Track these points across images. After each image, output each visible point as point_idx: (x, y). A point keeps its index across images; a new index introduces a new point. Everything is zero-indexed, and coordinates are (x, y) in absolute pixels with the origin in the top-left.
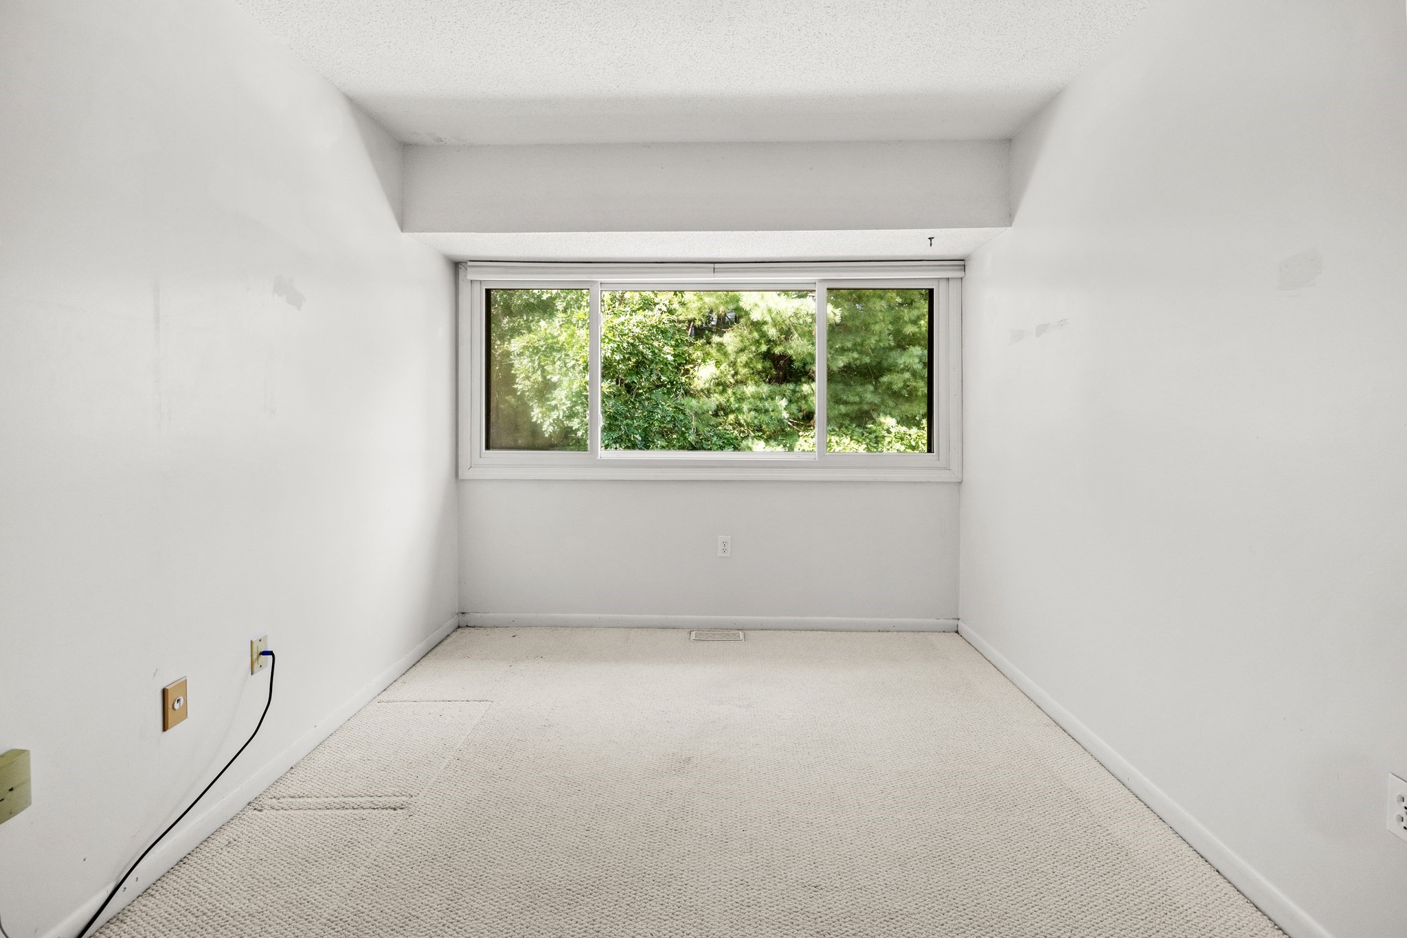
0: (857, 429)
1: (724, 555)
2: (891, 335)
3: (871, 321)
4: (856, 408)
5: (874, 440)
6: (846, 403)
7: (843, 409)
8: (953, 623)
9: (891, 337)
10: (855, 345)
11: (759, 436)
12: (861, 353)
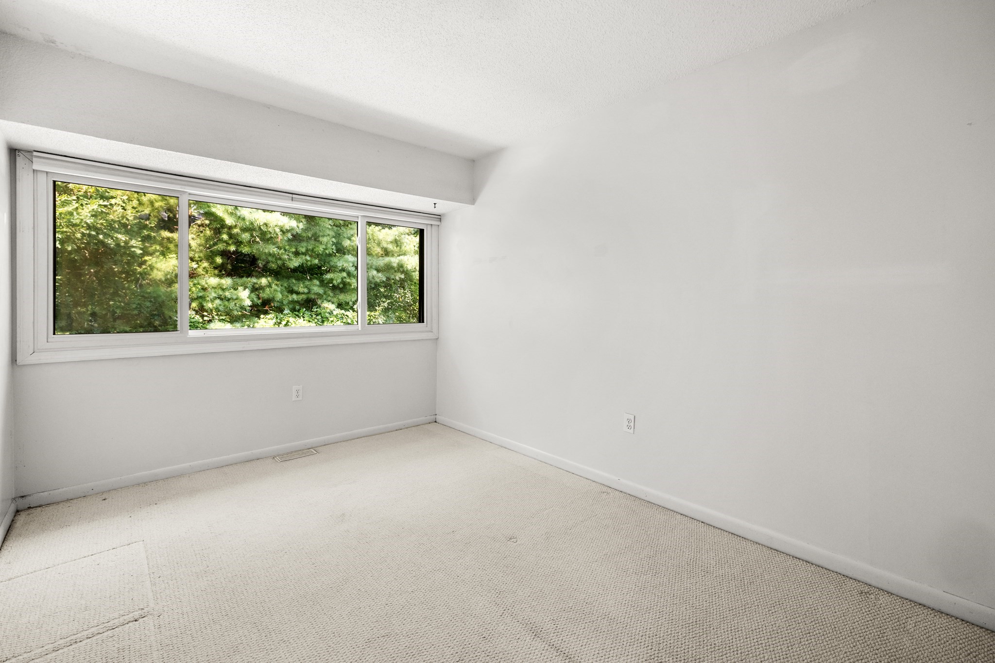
0: (306, 312)
1: (298, 399)
2: (334, 246)
3: (321, 234)
4: (304, 297)
5: (320, 320)
6: (298, 293)
7: (295, 297)
8: (433, 418)
9: (334, 247)
10: (307, 250)
11: (223, 319)
12: (311, 256)
